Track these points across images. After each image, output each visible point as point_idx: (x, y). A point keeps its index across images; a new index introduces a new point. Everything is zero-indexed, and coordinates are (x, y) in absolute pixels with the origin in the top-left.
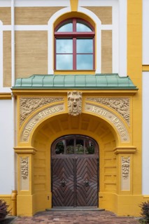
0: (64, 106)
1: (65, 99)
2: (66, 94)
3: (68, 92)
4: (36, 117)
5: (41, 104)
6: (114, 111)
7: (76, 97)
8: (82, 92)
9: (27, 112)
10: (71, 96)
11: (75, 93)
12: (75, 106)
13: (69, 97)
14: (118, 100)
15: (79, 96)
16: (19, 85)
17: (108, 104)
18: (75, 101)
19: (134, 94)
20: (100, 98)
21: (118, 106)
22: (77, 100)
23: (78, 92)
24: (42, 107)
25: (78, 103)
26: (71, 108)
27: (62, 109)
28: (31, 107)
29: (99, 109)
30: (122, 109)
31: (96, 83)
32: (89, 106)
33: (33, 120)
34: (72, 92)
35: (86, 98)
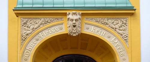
0: (63, 26)
1: (65, 20)
2: (65, 14)
3: (68, 12)
4: (37, 37)
5: (41, 24)
6: (113, 31)
7: (75, 17)
8: (81, 12)
9: (28, 32)
10: (70, 16)
11: (74, 14)
12: (74, 26)
13: (68, 17)
14: (116, 19)
15: (78, 17)
16: (21, 6)
17: (107, 24)
18: (74, 22)
19: (132, 14)
20: (99, 18)
21: (117, 26)
22: (76, 20)
23: (78, 12)
24: (42, 27)
25: (77, 24)
26: (71, 28)
27: (61, 29)
28: (32, 27)
29: (98, 29)
30: (121, 29)
31: (95, 3)
32: (88, 26)
33: (34, 40)
34: (71, 12)
35: (85, 18)
